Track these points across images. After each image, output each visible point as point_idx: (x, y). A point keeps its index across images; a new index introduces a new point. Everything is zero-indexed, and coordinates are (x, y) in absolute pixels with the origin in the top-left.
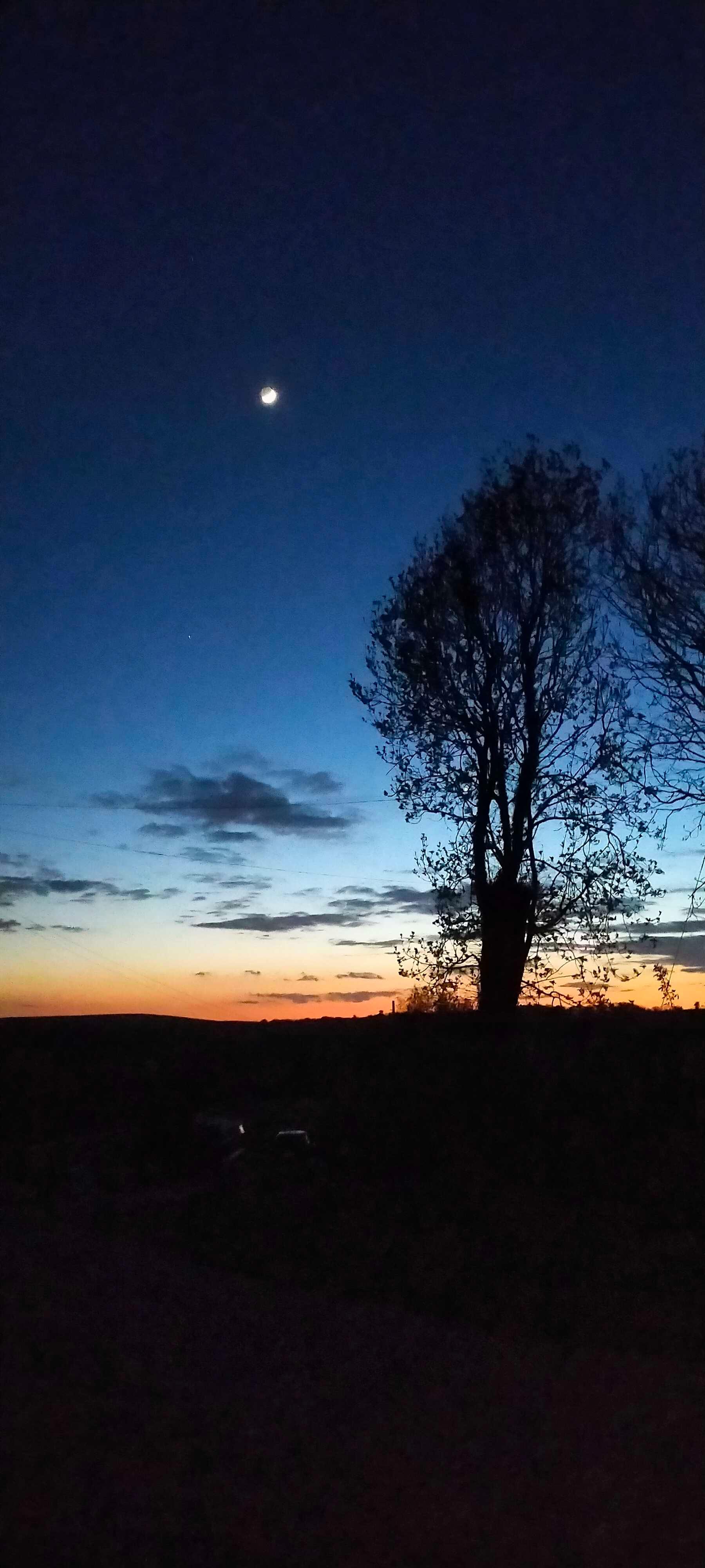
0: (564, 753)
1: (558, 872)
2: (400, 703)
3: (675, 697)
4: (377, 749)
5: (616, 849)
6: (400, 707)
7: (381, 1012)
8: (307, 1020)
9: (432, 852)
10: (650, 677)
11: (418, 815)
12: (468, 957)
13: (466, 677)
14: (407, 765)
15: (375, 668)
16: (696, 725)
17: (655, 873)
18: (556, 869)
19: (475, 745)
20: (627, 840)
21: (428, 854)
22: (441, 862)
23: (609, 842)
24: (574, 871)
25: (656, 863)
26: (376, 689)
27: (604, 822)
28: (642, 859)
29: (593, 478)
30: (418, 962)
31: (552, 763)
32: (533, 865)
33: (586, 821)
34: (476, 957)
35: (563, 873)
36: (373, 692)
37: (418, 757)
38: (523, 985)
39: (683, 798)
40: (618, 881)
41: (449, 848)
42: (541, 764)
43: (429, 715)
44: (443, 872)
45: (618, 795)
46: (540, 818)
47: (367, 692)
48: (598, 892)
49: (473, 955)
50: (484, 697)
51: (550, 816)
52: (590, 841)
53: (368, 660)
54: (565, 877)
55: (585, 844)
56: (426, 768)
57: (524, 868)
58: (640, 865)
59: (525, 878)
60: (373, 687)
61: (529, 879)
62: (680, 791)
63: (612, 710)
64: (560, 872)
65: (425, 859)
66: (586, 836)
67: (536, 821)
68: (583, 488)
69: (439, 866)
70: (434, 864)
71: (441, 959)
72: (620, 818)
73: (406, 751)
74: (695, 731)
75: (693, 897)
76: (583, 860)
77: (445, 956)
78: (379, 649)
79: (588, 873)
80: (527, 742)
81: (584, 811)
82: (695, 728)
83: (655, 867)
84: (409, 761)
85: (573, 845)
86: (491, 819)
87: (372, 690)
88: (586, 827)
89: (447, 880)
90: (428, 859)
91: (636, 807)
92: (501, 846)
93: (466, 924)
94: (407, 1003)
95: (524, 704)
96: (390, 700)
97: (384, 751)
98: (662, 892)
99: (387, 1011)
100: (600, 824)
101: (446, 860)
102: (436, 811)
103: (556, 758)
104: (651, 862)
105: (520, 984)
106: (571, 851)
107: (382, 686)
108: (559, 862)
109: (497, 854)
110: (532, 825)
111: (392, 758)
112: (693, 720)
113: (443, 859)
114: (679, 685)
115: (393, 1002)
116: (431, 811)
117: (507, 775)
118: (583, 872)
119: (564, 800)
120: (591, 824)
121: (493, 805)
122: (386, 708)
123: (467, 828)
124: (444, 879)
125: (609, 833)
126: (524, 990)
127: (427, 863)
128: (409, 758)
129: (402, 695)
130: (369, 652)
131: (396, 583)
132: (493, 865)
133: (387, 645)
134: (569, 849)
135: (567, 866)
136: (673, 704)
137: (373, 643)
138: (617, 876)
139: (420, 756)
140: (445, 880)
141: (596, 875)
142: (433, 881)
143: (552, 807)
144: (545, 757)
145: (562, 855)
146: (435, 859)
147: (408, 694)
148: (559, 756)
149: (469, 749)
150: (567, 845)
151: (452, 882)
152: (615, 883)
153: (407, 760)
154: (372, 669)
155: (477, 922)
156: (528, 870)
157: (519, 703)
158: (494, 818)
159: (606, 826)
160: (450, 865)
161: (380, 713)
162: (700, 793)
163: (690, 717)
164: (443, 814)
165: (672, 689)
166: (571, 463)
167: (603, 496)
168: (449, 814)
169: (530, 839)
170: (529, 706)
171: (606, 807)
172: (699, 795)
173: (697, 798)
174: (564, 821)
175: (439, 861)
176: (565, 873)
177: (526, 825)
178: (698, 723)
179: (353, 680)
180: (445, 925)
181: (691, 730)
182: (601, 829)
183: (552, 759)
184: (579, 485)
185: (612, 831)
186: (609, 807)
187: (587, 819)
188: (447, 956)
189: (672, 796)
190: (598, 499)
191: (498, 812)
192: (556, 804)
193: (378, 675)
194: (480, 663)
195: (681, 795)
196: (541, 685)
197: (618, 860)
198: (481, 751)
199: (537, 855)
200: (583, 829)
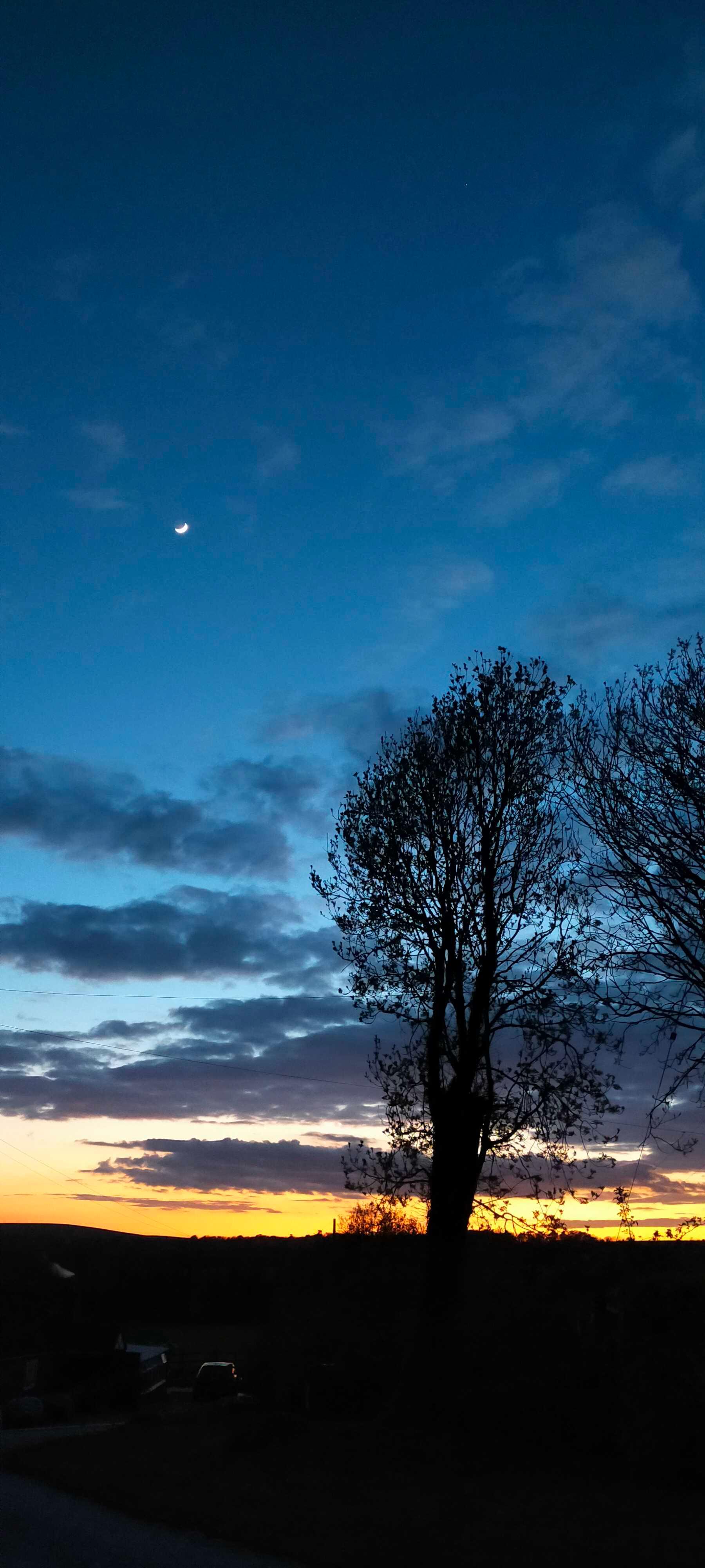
0: (522, 959)
1: (513, 1083)
2: (359, 899)
3: (632, 908)
4: (334, 945)
5: (573, 1060)
6: (360, 903)
7: (321, 1231)
9: (386, 1056)
10: (607, 885)
11: (372, 1014)
12: (418, 1171)
13: (426, 876)
14: (363, 961)
15: (337, 862)
16: (654, 937)
17: (612, 1088)
18: (511, 1079)
19: (432, 944)
20: (585, 1052)
21: (381, 1057)
22: (394, 1066)
23: (566, 1054)
24: (530, 1082)
25: (614, 1078)
26: (336, 884)
27: (562, 1032)
28: (600, 1073)
29: (558, 693)
30: (366, 1174)
31: (510, 968)
32: (489, 1075)
33: (543, 1030)
34: (426, 1172)
35: (519, 1084)
36: (333, 887)
37: (374, 955)
38: (475, 1204)
39: (640, 1011)
40: (576, 1094)
41: (403, 1052)
42: (498, 968)
43: (388, 912)
44: (395, 1077)
45: (576, 1004)
46: (497, 1025)
47: (326, 885)
48: (555, 1106)
49: (423, 1169)
50: (444, 896)
51: (507, 1023)
52: (547, 1051)
53: (330, 854)
54: (522, 1089)
55: (541, 1054)
56: (383, 966)
57: (480, 1076)
58: (598, 1079)
59: (480, 1087)
60: (333, 882)
61: (484, 1089)
62: (637, 1004)
63: (569, 917)
64: (516, 1082)
65: (377, 1062)
66: (543, 1046)
67: (492, 1028)
68: (546, 701)
69: (391, 1071)
70: (386, 1068)
71: (389, 1172)
72: (578, 1028)
73: (362, 948)
74: (652, 943)
75: (651, 1116)
76: (540, 1071)
77: (394, 1169)
78: (342, 844)
79: (545, 1085)
80: (485, 946)
81: (541, 1019)
82: (653, 940)
83: (613, 1082)
84: (366, 958)
85: (531, 1055)
86: (447, 1023)
87: (332, 885)
88: (543, 1037)
89: (399, 1086)
90: (380, 1062)
91: (593, 1018)
92: (456, 1052)
93: (417, 1135)
94: (349, 1222)
95: (483, 906)
96: (349, 895)
97: (341, 947)
98: (620, 1109)
99: (328, 1230)
100: (557, 1034)
101: (398, 1064)
102: (392, 1011)
103: (514, 963)
104: (609, 1076)
105: (472, 1202)
106: (529, 1061)
107: (342, 881)
108: (516, 1072)
109: (452, 1060)
110: (490, 1031)
111: (348, 954)
112: (650, 932)
113: (395, 1063)
114: (636, 896)
115: (334, 1220)
116: (387, 1012)
117: (465, 978)
118: (540, 1084)
119: (521, 1007)
120: (549, 1033)
121: (449, 1008)
122: (345, 903)
123: (423, 1029)
124: (396, 1085)
125: (566, 1043)
126: (476, 1210)
127: (379, 1066)
128: (367, 955)
129: (361, 890)
130: (333, 845)
131: (362, 780)
132: (448, 1074)
133: (350, 841)
134: (526, 1059)
135: (524, 1076)
136: (631, 915)
137: (336, 837)
138: (574, 1089)
139: (377, 954)
140: (398, 1085)
141: (553, 1088)
142: (385, 1086)
143: (509, 1013)
144: (503, 962)
145: (519, 1065)
146: (388, 1062)
147: (368, 890)
148: (517, 961)
149: (427, 948)
150: (525, 1054)
151: (404, 1088)
152: (572, 1097)
153: (365, 956)
154: (333, 863)
155: (429, 1134)
156: (483, 1079)
157: (478, 905)
158: (449, 1022)
159: (563, 1036)
160: (403, 1070)
161: (339, 908)
162: (657, 1007)
163: (647, 928)
164: (399, 1015)
165: (629, 900)
166: (537, 676)
167: (566, 710)
168: (404, 1015)
169: (487, 1044)
170: (488, 907)
171: (563, 1016)
172: (656, 1009)
173: (653, 1012)
174: (520, 1029)
175: (391, 1065)
176: (522, 1085)
177: (482, 1031)
178: (656, 936)
179: (313, 872)
180: (395, 1135)
181: (649, 942)
182: (557, 1039)
183: (510, 963)
184: (543, 698)
185: (569, 1042)
186: (567, 1016)
187: (544, 1028)
188: (396, 1169)
189: (629, 1009)
190: (561, 712)
191: (454, 1016)
192: (512, 1011)
193: (339, 869)
194: (440, 863)
195: (638, 1008)
196: (500, 888)
197: (575, 1073)
198: (438, 953)
199: (494, 1064)
200: (540, 1038)
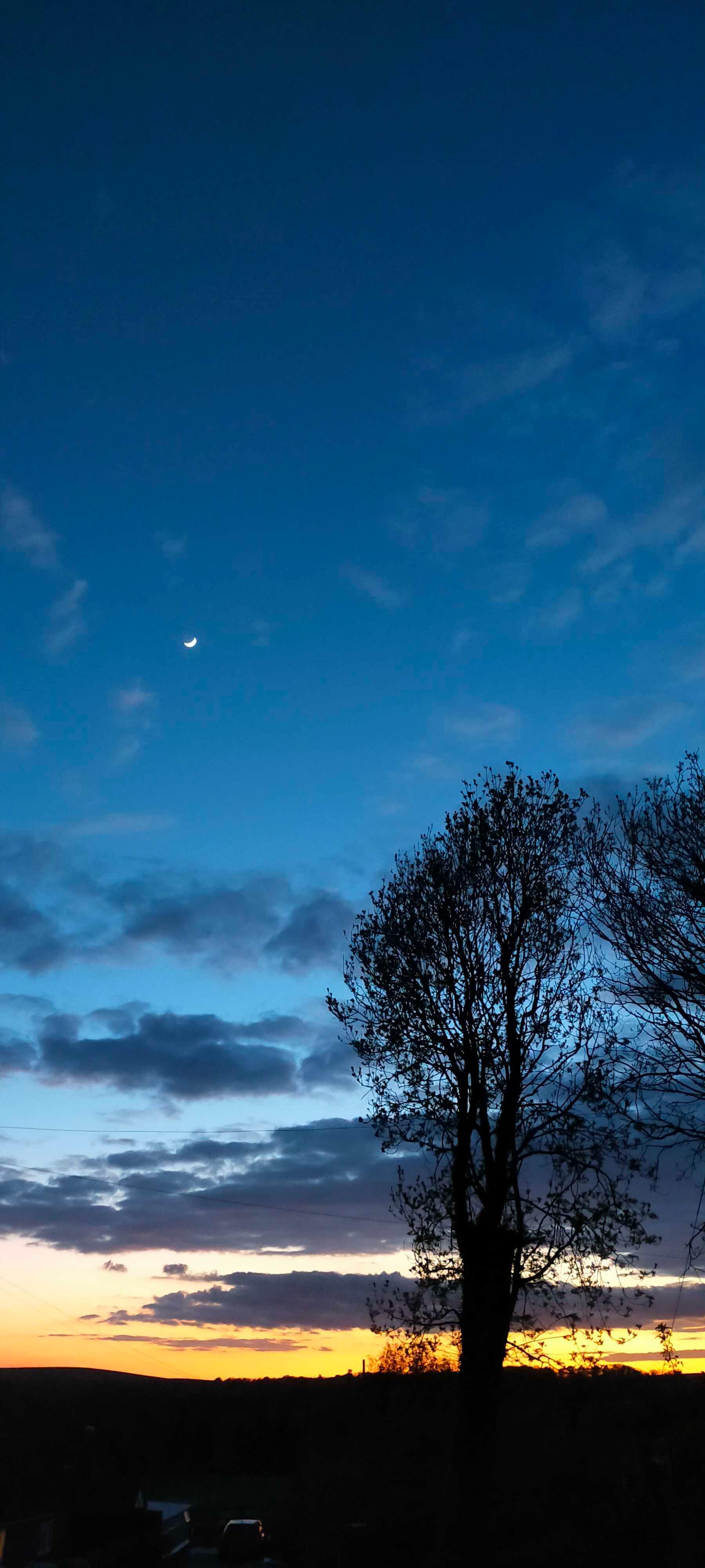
0: (548, 1082)
1: (545, 1214)
2: (378, 1022)
3: (659, 1024)
4: (353, 1071)
5: (606, 1187)
6: (378, 1025)
7: (350, 1371)
8: (267, 1379)
9: (410, 1188)
10: (634, 1002)
11: (395, 1144)
12: (447, 1311)
13: (446, 995)
14: (384, 1087)
15: (353, 984)
16: (683, 1055)
17: (648, 1217)
18: (542, 1210)
19: (454, 1069)
20: (618, 1180)
21: (405, 1190)
22: (419, 1199)
23: (599, 1181)
24: (562, 1213)
25: (649, 1206)
26: (353, 1006)
27: (593, 1158)
28: (634, 1201)
29: (571, 806)
30: (393, 1317)
31: (536, 1091)
32: (518, 1206)
33: (573, 1156)
34: (456, 1312)
35: (550, 1215)
36: (350, 1010)
37: (395, 1080)
38: (508, 1346)
39: (674, 1133)
40: (611, 1226)
41: (428, 1183)
42: (524, 1091)
43: (409, 1036)
44: (420, 1211)
45: (606, 1128)
46: (524, 1152)
47: (343, 1009)
48: (589, 1237)
49: (453, 1310)
50: (464, 1017)
51: (535, 1150)
52: (579, 1178)
53: (346, 976)
54: (553, 1220)
55: (573, 1183)
56: (404, 1092)
57: (509, 1208)
58: (633, 1209)
59: (510, 1219)
60: (350, 1004)
61: (514, 1221)
62: (670, 1126)
63: (595, 1035)
64: (547, 1214)
65: (401, 1195)
66: (573, 1174)
67: (520, 1155)
68: (560, 814)
69: (416, 1204)
70: (411, 1202)
71: (417, 1314)
72: (610, 1154)
73: (382, 1073)
74: (681, 1061)
75: (690, 1246)
76: (572, 1200)
77: (422, 1309)
78: (358, 965)
79: (577, 1215)
80: (509, 1068)
81: (571, 1144)
82: (682, 1058)
83: (649, 1210)
84: (386, 1084)
85: (561, 1184)
86: (472, 1152)
87: (349, 1007)
88: (574, 1163)
89: (425, 1220)
90: (404, 1195)
91: (625, 1142)
92: (483, 1182)
93: (445, 1272)
94: (379, 1362)
95: (506, 1026)
96: (367, 1018)
97: (360, 1073)
98: (657, 1240)
99: (357, 1370)
100: (588, 1160)
101: (424, 1196)
102: (415, 1140)
103: (540, 1086)
104: (644, 1204)
105: (505, 1345)
106: (559, 1191)
107: (359, 1003)
108: (546, 1203)
109: (480, 1193)
110: (517, 1159)
111: (368, 1080)
112: (679, 1049)
113: (420, 1195)
114: (664, 1012)
115: (364, 1362)
116: (410, 1141)
117: (489, 1103)
118: (572, 1214)
119: (549, 1132)
120: (579, 1159)
121: (475, 1136)
122: (363, 1026)
123: (447, 1159)
124: (422, 1219)
125: (598, 1170)
126: (510, 1352)
127: (403, 1200)
128: (387, 1081)
129: (379, 1013)
130: (348, 967)
131: (377, 899)
132: (476, 1206)
133: (366, 962)
134: (556, 1188)
135: (555, 1207)
136: (659, 1032)
137: (352, 958)
138: (609, 1220)
139: (398, 1079)
140: (423, 1220)
141: (586, 1218)
142: (410, 1220)
143: (537, 1140)
144: (527, 1085)
145: (549, 1196)
146: (412, 1194)
147: (386, 1012)
148: (542, 1084)
149: (449, 1072)
150: (554, 1184)
151: (430, 1223)
152: (607, 1229)
153: (384, 1082)
154: (349, 986)
155: (457, 1271)
156: (513, 1211)
157: (500, 1025)
158: (475, 1151)
159: (595, 1163)
160: (429, 1203)
161: (357, 1032)
162: (691, 1128)
163: (676, 1046)
164: (422, 1144)
165: (656, 1016)
166: (550, 790)
167: (581, 823)
168: (428, 1144)
169: (515, 1173)
170: (511, 1028)
171: (594, 1141)
172: (691, 1130)
173: (688, 1134)
174: (549, 1156)
175: (416, 1198)
176: (553, 1216)
177: (509, 1159)
178: (686, 1053)
179: (330, 995)
180: (423, 1273)
181: (678, 1060)
182: (589, 1166)
183: (535, 1086)
184: (557, 811)
185: (601, 1169)
186: (597, 1141)
187: (574, 1154)
188: (424, 1310)
189: (662, 1131)
190: (576, 825)
191: (480, 1144)
192: (540, 1137)
193: (356, 991)
194: (459, 981)
195: (671, 1131)
196: (522, 1006)
197: (609, 1202)
198: (461, 1077)
199: (523, 1195)
200: (571, 1165)
